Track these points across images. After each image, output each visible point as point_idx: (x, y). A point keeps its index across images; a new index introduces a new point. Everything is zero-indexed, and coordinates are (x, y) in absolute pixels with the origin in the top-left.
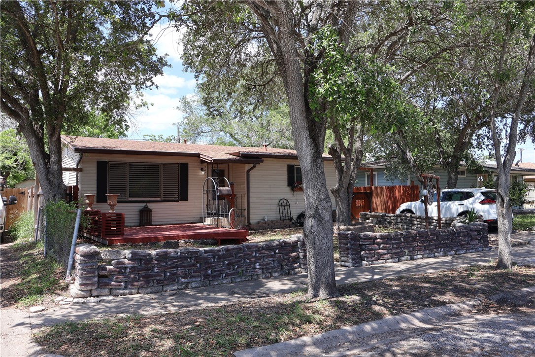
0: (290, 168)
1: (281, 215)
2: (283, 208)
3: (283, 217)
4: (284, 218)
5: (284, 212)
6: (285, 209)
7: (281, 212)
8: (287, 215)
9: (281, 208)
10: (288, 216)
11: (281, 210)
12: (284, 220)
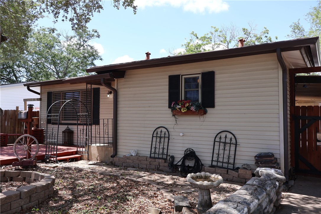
0: (174, 81)
1: (153, 150)
2: (158, 139)
3: (155, 153)
4: (156, 156)
5: (158, 146)
6: (160, 142)
7: (154, 146)
8: (161, 151)
9: (154, 139)
10: (163, 154)
11: (154, 143)
12: (155, 158)
